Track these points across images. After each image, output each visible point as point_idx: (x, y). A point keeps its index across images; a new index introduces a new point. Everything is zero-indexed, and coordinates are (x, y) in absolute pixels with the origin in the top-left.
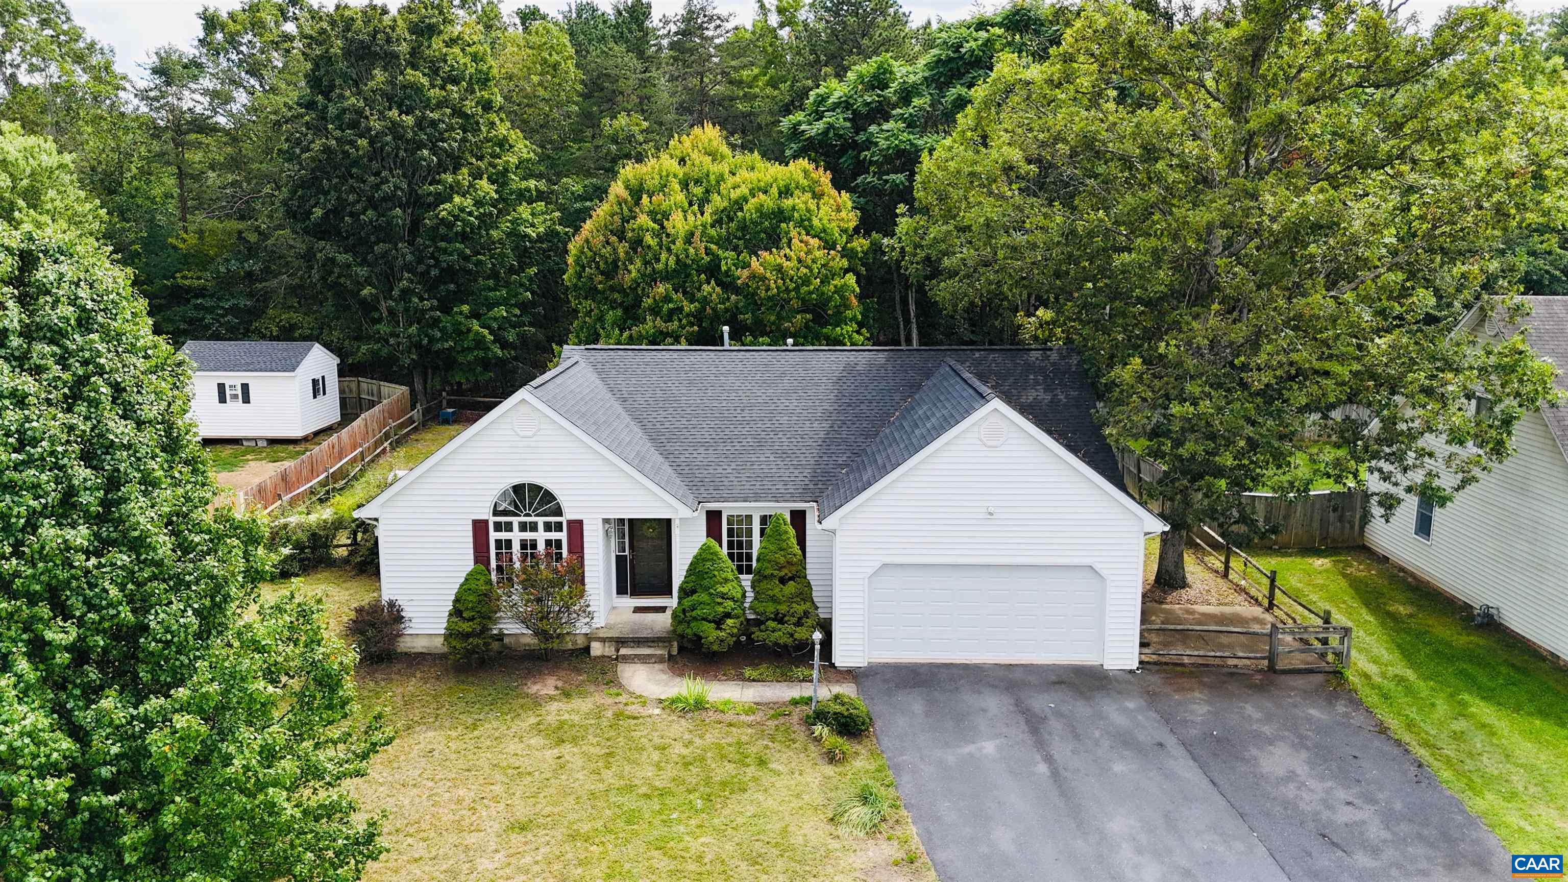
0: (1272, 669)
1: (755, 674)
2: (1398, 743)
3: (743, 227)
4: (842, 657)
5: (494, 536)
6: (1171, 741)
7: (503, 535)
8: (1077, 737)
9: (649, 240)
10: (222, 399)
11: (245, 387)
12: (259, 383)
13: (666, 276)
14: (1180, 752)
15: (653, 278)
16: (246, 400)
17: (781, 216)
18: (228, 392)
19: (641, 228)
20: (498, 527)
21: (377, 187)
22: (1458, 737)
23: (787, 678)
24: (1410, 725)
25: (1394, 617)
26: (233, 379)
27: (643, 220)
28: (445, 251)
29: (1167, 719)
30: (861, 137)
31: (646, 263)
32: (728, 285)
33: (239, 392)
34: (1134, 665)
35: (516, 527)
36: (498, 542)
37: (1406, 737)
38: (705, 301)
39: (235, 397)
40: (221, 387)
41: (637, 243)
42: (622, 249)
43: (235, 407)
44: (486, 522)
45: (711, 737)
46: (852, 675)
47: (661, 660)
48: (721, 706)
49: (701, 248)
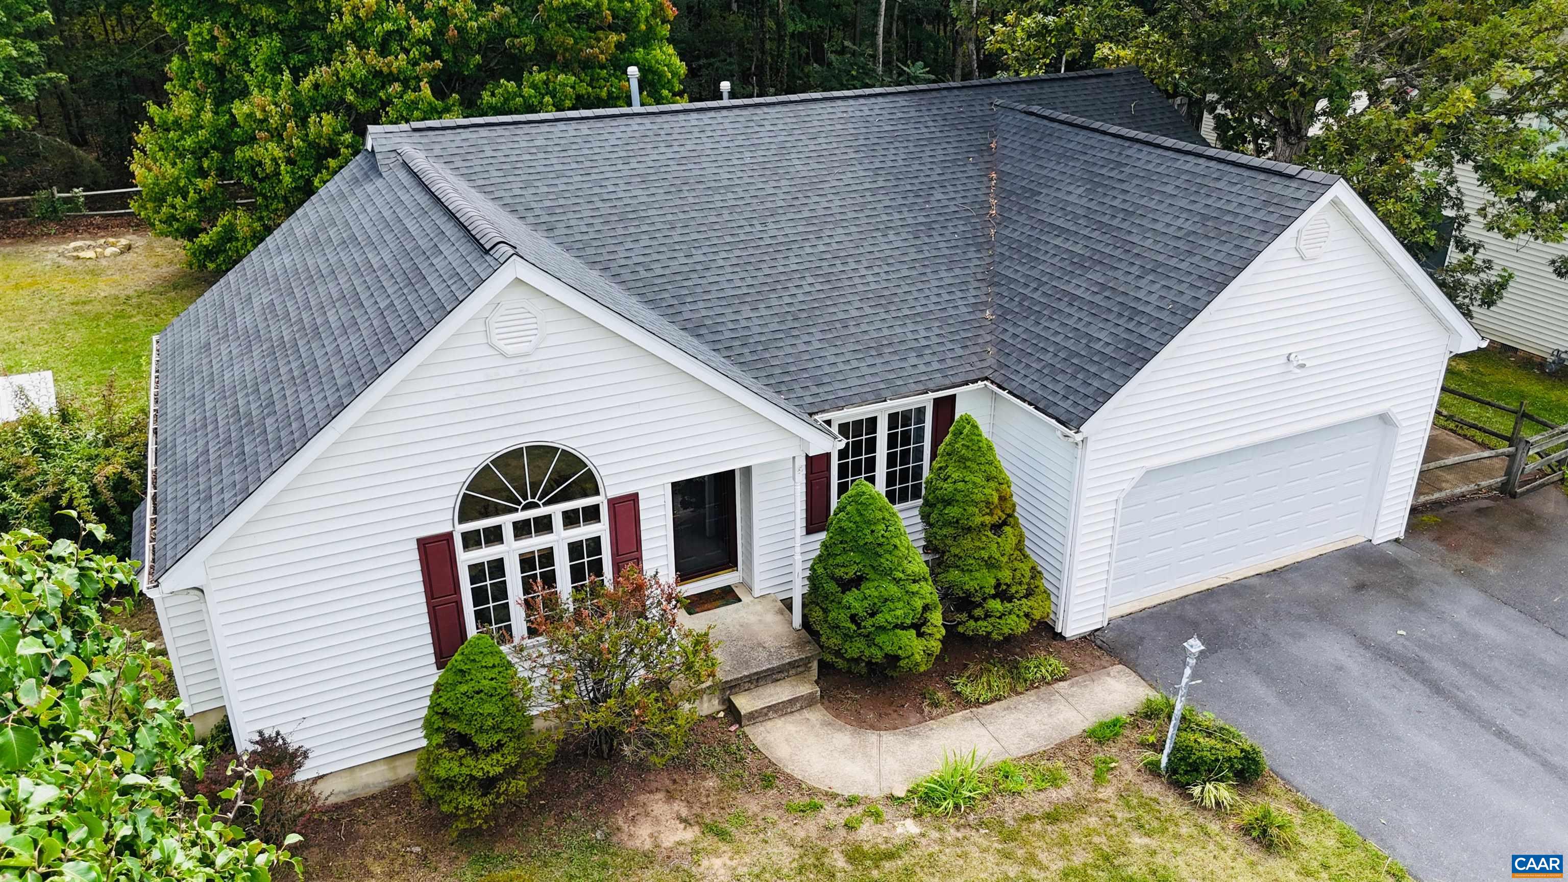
5: (465, 558)
7: (485, 554)
20: (471, 540)
23: (1026, 684)
35: (508, 532)
36: (477, 572)
44: (448, 538)
47: (808, 703)
48: (1002, 779)
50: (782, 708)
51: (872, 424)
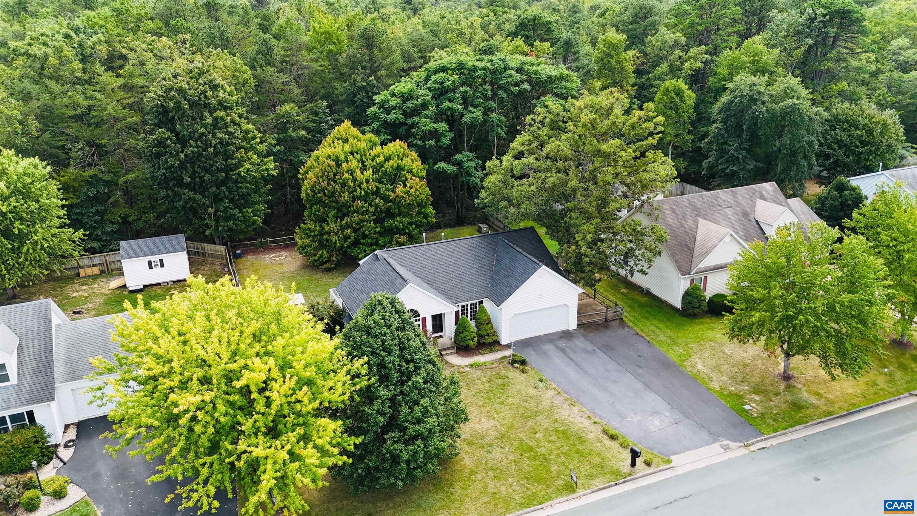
0: (606, 320)
1: (484, 352)
2: (642, 337)
3: (385, 173)
4: (503, 342)
6: (595, 348)
8: (575, 352)
9: (350, 183)
10: (151, 267)
11: (161, 261)
12: (167, 258)
13: (360, 198)
14: (599, 351)
15: (353, 199)
16: (162, 265)
17: (400, 168)
18: (153, 264)
19: (346, 179)
21: (212, 166)
22: (653, 331)
23: (491, 351)
24: (642, 330)
26: (155, 258)
27: (346, 175)
28: (240, 188)
29: (591, 342)
30: (410, 121)
31: (350, 193)
32: (386, 199)
33: (159, 263)
34: (576, 327)
37: (643, 335)
38: (376, 206)
39: (156, 265)
40: (150, 263)
41: (344, 184)
42: (338, 187)
43: (157, 270)
45: (489, 373)
46: (508, 346)
47: (454, 353)
48: (484, 364)
49: (373, 185)
50: (450, 354)
51: (467, 305)
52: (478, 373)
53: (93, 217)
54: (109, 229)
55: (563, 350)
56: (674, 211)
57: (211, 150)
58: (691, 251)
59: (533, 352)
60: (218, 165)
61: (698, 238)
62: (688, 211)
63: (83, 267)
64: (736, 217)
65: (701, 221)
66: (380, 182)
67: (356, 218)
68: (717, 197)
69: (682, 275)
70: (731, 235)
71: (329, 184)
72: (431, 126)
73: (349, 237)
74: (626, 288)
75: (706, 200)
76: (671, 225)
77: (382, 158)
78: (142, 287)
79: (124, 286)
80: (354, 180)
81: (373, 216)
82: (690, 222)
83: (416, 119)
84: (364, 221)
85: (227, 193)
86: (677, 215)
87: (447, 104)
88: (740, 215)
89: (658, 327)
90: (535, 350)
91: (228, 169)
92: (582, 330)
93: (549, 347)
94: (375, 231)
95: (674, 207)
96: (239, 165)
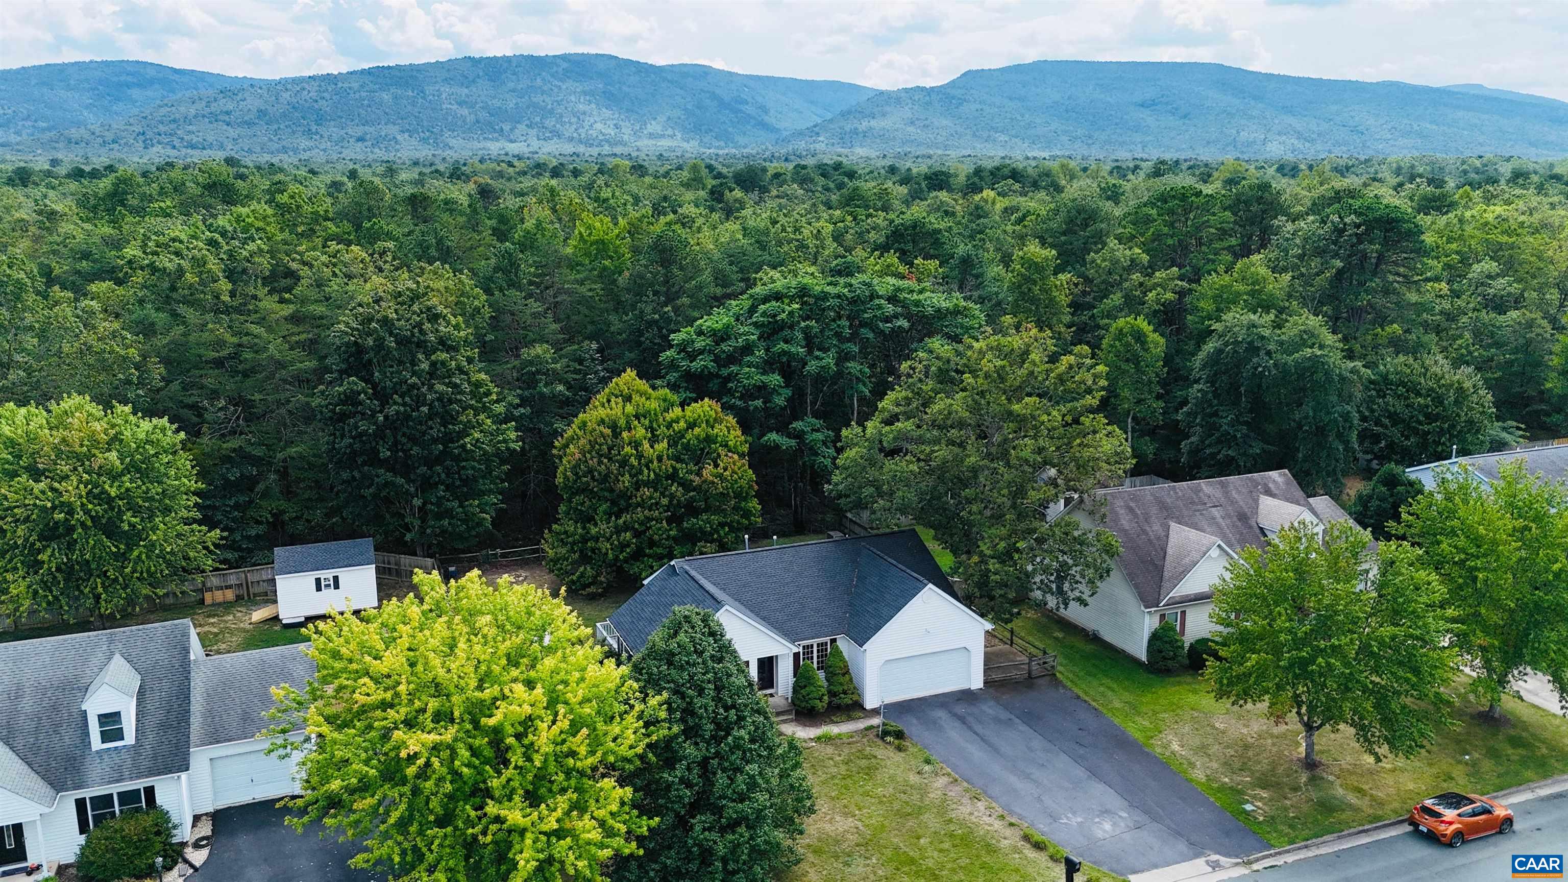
0: (1030, 677)
1: (839, 720)
2: (1085, 701)
3: (687, 447)
4: (869, 704)
6: (1013, 717)
8: (980, 722)
9: (633, 461)
10: (319, 589)
11: (336, 579)
12: (344, 575)
13: (647, 484)
14: (1017, 721)
15: (637, 486)
16: (337, 587)
17: (709, 440)
18: (323, 583)
19: (627, 454)
21: (424, 434)
22: (1103, 695)
23: (850, 719)
24: (1086, 693)
25: (1056, 638)
26: (327, 575)
27: (628, 449)
28: (464, 468)
29: (1006, 708)
30: (725, 372)
31: (632, 476)
32: (686, 485)
33: (332, 583)
34: (981, 685)
37: (1087, 698)
38: (672, 496)
39: (328, 586)
40: (318, 581)
41: (624, 463)
42: (614, 467)
43: (328, 593)
45: (846, 751)
46: (875, 712)
47: (792, 721)
48: (839, 736)
49: (668, 464)
50: (784, 722)
51: (812, 646)
52: (830, 750)
53: (230, 512)
54: (253, 533)
55: (962, 719)
56: (1131, 510)
57: (425, 409)
58: (1160, 570)
59: (915, 721)
60: (434, 433)
61: (1170, 551)
62: (1154, 510)
63: (210, 589)
64: (1228, 521)
65: (1174, 526)
66: (678, 459)
67: (640, 514)
68: (1198, 490)
69: (1146, 607)
70: (1219, 546)
71: (600, 463)
72: (759, 378)
73: (628, 546)
74: (1061, 630)
75: (1180, 494)
76: (1126, 531)
77: (682, 424)
78: (303, 619)
79: (276, 619)
80: (640, 456)
81: (666, 511)
82: (1157, 527)
83: (734, 368)
84: (653, 519)
85: (443, 476)
86: (1136, 516)
87: (782, 346)
88: (1235, 519)
89: (1109, 688)
90: (918, 719)
91: (449, 438)
92: (991, 690)
93: (940, 714)
94: (669, 536)
95: (1132, 504)
96: (464, 433)
